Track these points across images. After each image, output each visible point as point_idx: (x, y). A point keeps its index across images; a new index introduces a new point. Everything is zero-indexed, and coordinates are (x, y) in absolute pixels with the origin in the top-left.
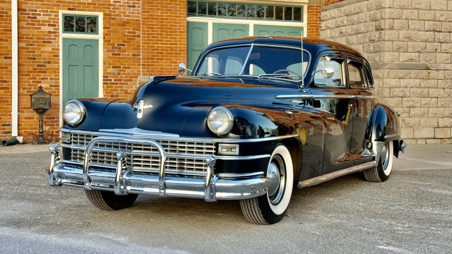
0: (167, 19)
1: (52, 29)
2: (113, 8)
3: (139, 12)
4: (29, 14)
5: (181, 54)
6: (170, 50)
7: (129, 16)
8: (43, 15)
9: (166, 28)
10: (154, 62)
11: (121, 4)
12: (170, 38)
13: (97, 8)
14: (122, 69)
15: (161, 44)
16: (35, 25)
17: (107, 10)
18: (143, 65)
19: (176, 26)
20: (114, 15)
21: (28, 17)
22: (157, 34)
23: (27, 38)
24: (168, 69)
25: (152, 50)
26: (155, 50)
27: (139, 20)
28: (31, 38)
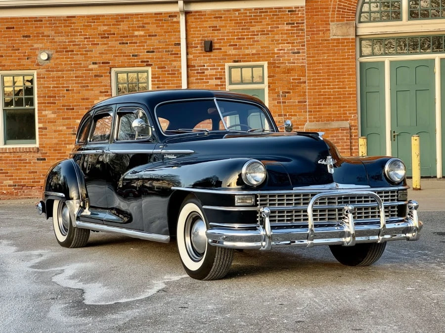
0: (334, 62)
1: (218, 82)
2: (278, 57)
3: (304, 57)
4: (198, 70)
5: (350, 97)
6: (338, 95)
7: (294, 63)
8: (211, 69)
9: (333, 72)
10: (321, 108)
11: (286, 51)
12: (338, 82)
13: (261, 57)
14: (288, 116)
15: (328, 88)
16: (203, 79)
17: (271, 59)
18: (309, 112)
19: (344, 69)
20: (278, 63)
21: (197, 73)
22: (324, 79)
24: (336, 114)
25: (319, 95)
26: (322, 95)
27: (304, 66)
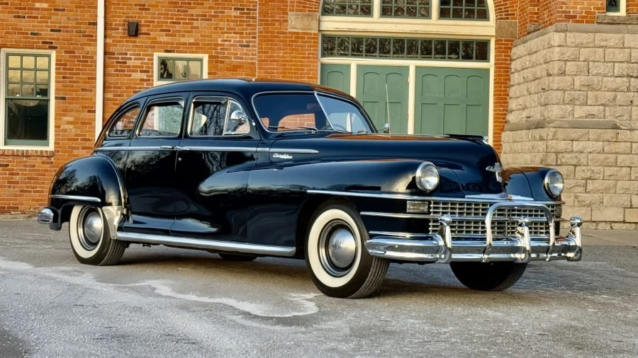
0: (292, 61)
1: (144, 76)
2: (222, 49)
3: (254, 53)
4: (118, 58)
7: (242, 58)
8: (135, 59)
9: (289, 73)
11: (232, 43)
13: (201, 48)
16: (124, 71)
17: (214, 51)
19: (303, 70)
20: (222, 58)
21: (117, 62)
23: (114, 88)
27: (254, 64)
28: (120, 88)
